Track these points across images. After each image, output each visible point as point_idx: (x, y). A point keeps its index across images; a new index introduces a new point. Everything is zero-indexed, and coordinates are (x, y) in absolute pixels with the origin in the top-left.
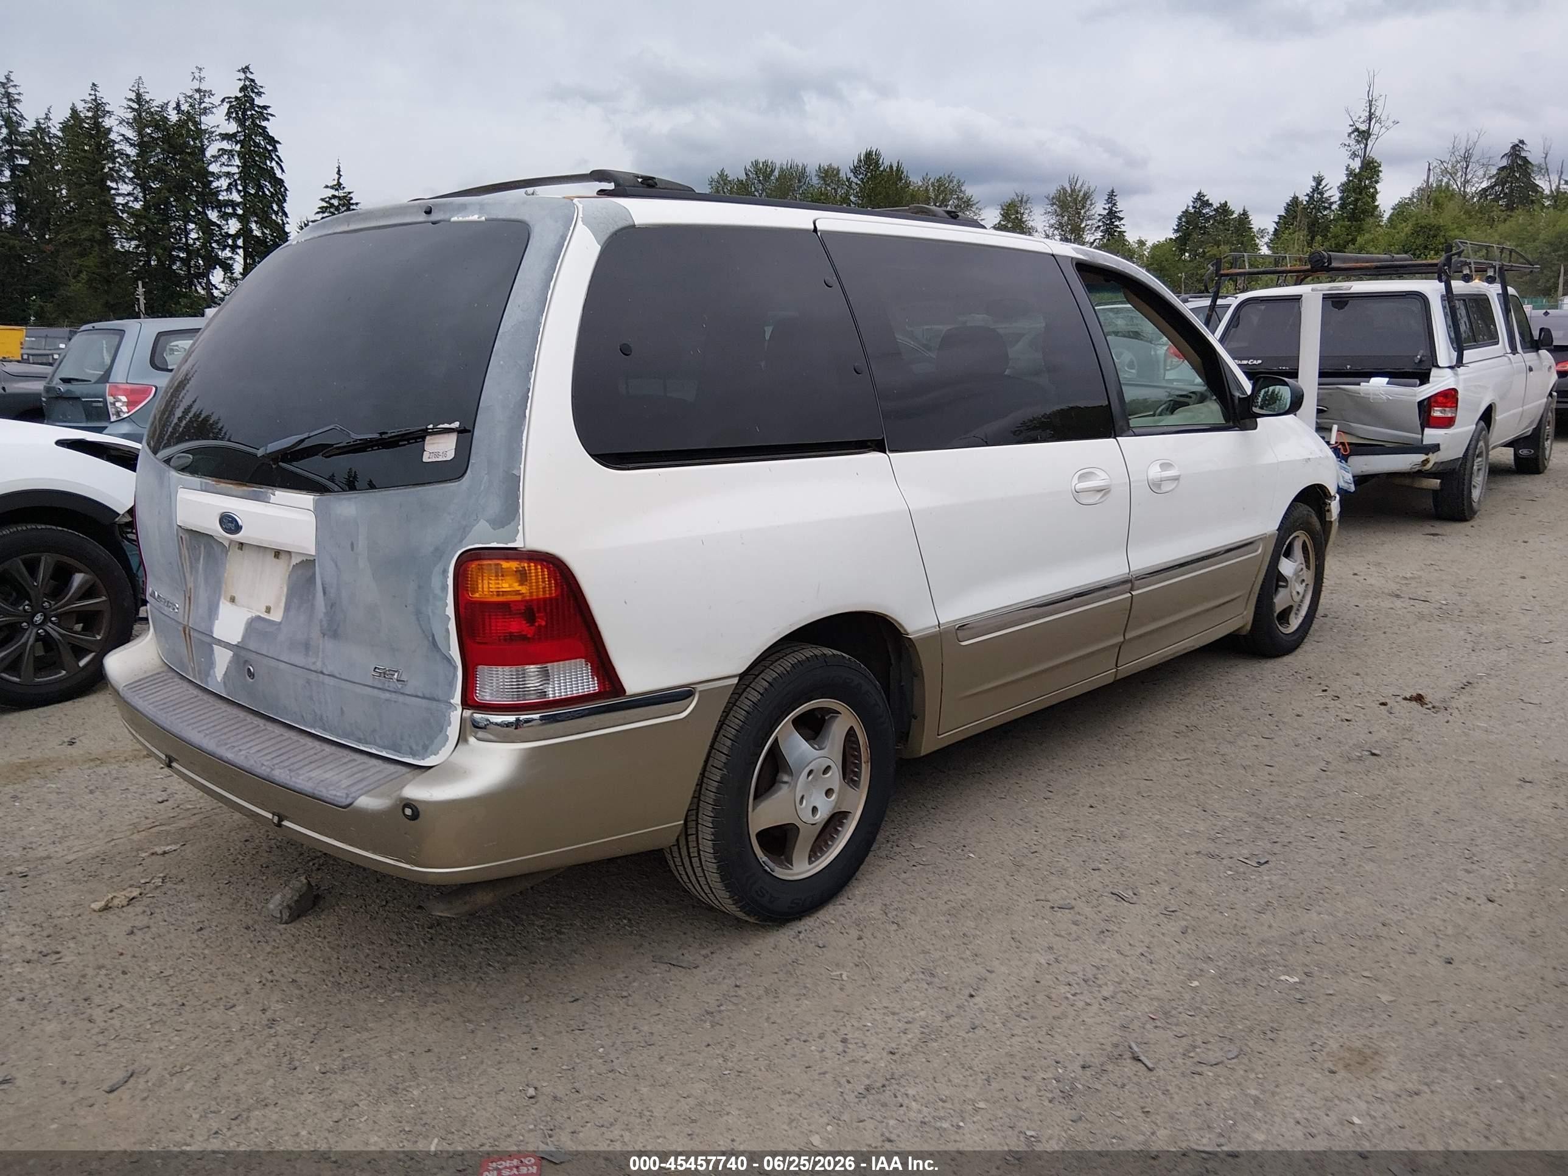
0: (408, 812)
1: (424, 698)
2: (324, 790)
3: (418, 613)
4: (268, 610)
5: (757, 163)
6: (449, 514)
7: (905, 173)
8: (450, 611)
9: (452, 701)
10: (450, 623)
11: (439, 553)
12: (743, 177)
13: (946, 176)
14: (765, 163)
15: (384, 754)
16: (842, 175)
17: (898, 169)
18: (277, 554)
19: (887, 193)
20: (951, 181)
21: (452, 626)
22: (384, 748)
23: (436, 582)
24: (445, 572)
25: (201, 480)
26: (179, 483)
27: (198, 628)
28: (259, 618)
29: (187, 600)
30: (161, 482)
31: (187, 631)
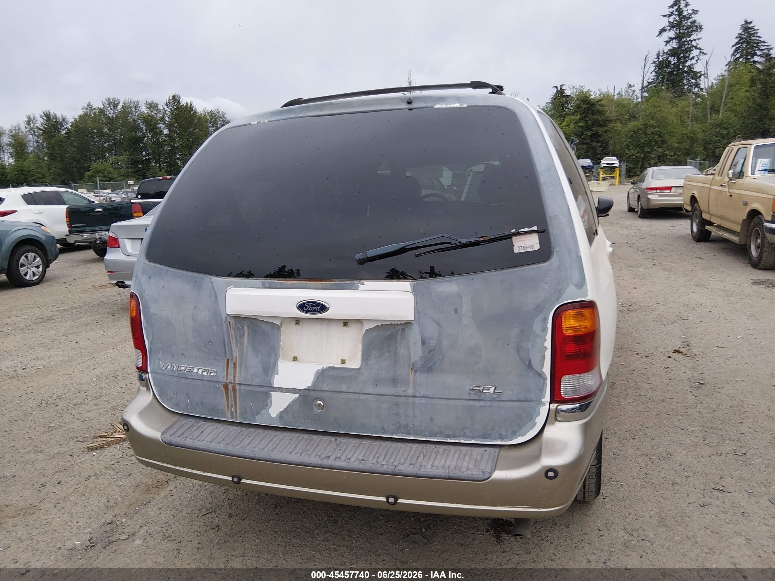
0: (551, 474)
1: (518, 401)
2: (458, 472)
3: (519, 348)
4: (343, 362)
5: (109, 99)
6: (546, 283)
7: (194, 107)
8: (548, 344)
9: (543, 400)
10: (547, 351)
11: (540, 308)
12: (102, 107)
13: (216, 109)
14: (114, 99)
15: (473, 442)
16: (160, 107)
17: (191, 104)
18: (346, 323)
19: (185, 117)
20: (219, 112)
21: (548, 354)
22: (473, 438)
23: (537, 326)
24: (545, 319)
25: (262, 281)
26: (228, 285)
27: (249, 383)
28: (333, 368)
29: (231, 365)
30: (198, 286)
31: (230, 387)
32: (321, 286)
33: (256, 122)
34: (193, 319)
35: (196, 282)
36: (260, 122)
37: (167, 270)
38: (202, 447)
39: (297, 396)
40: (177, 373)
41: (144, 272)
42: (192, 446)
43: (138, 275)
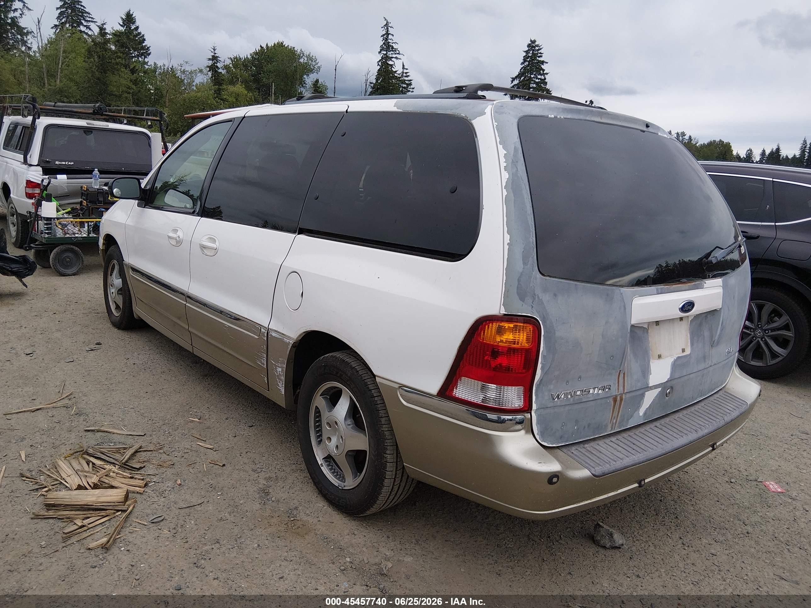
4: (683, 351)
25: (656, 287)
26: (634, 295)
27: (634, 389)
28: (679, 358)
29: (622, 375)
30: (609, 298)
31: (618, 398)
32: (687, 288)
33: (553, 116)
34: (602, 336)
35: (608, 295)
36: (557, 117)
37: (576, 285)
38: (630, 464)
39: (660, 389)
40: (572, 400)
41: (545, 290)
42: (622, 466)
43: (536, 293)
